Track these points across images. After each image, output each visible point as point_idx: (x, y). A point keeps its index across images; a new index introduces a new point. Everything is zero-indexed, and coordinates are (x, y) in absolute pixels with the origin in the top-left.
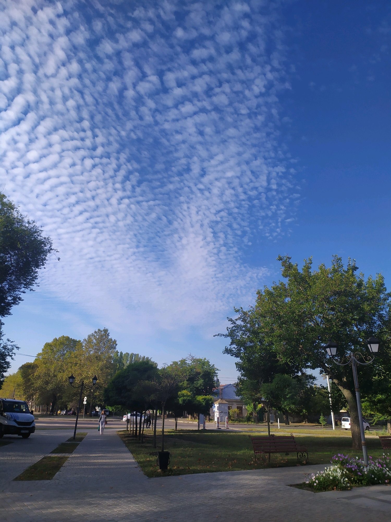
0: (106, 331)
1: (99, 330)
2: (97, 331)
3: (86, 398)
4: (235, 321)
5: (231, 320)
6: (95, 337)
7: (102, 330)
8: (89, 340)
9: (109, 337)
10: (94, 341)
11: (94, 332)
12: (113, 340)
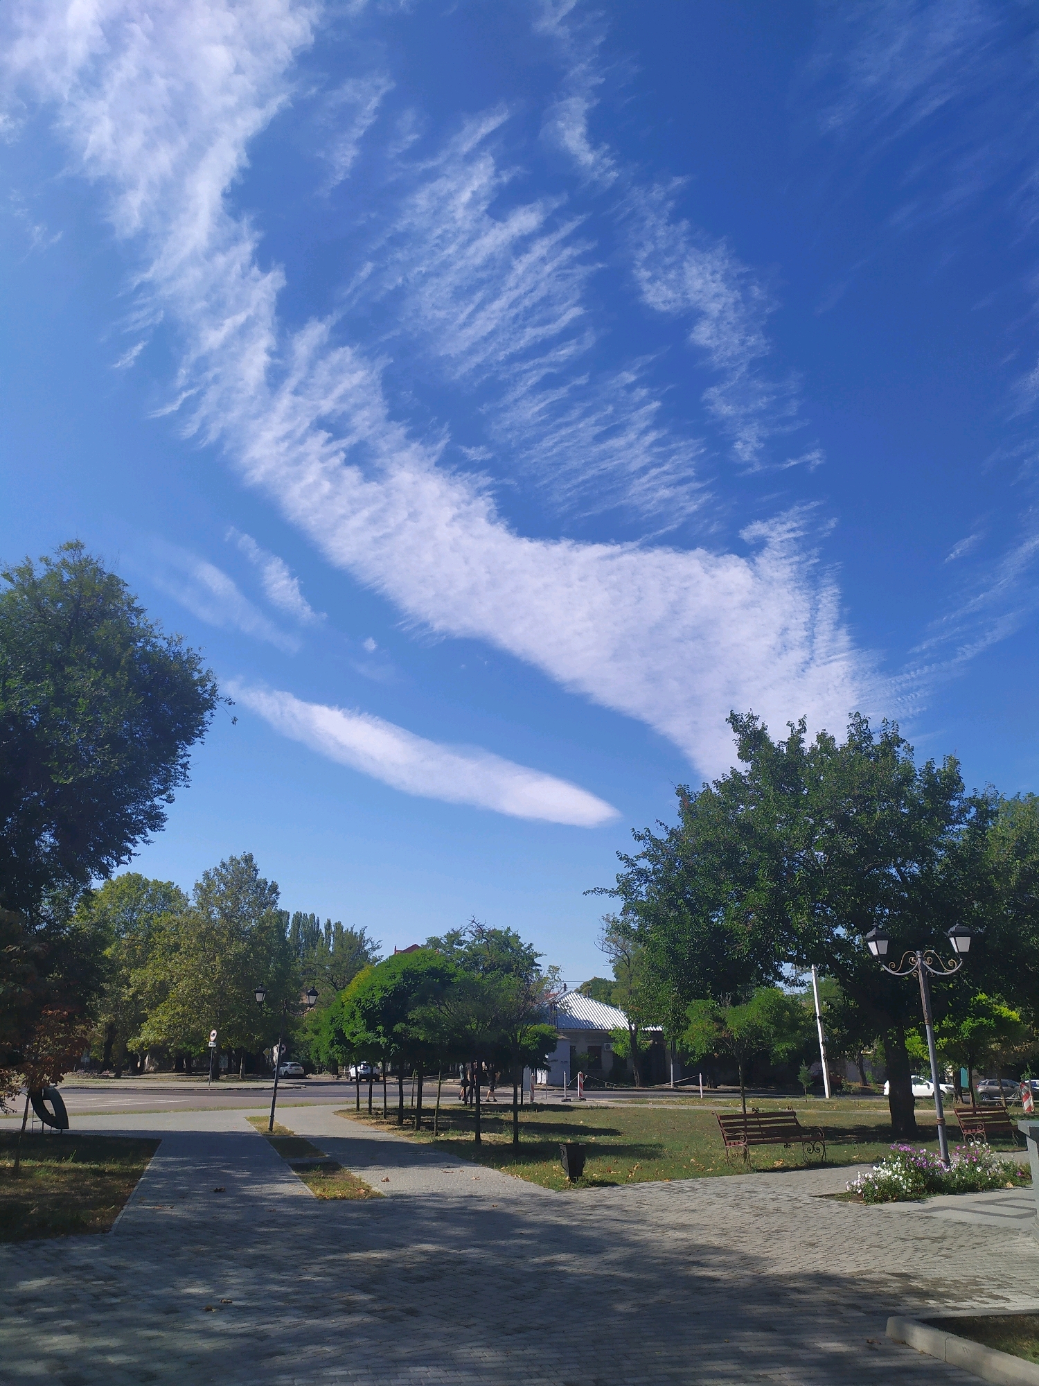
0: (248, 859)
1: (232, 860)
2: (227, 860)
3: (214, 1032)
4: (635, 859)
5: (625, 858)
6: (222, 877)
7: (238, 858)
8: (208, 886)
9: (258, 877)
10: (222, 887)
11: (220, 864)
12: (270, 883)
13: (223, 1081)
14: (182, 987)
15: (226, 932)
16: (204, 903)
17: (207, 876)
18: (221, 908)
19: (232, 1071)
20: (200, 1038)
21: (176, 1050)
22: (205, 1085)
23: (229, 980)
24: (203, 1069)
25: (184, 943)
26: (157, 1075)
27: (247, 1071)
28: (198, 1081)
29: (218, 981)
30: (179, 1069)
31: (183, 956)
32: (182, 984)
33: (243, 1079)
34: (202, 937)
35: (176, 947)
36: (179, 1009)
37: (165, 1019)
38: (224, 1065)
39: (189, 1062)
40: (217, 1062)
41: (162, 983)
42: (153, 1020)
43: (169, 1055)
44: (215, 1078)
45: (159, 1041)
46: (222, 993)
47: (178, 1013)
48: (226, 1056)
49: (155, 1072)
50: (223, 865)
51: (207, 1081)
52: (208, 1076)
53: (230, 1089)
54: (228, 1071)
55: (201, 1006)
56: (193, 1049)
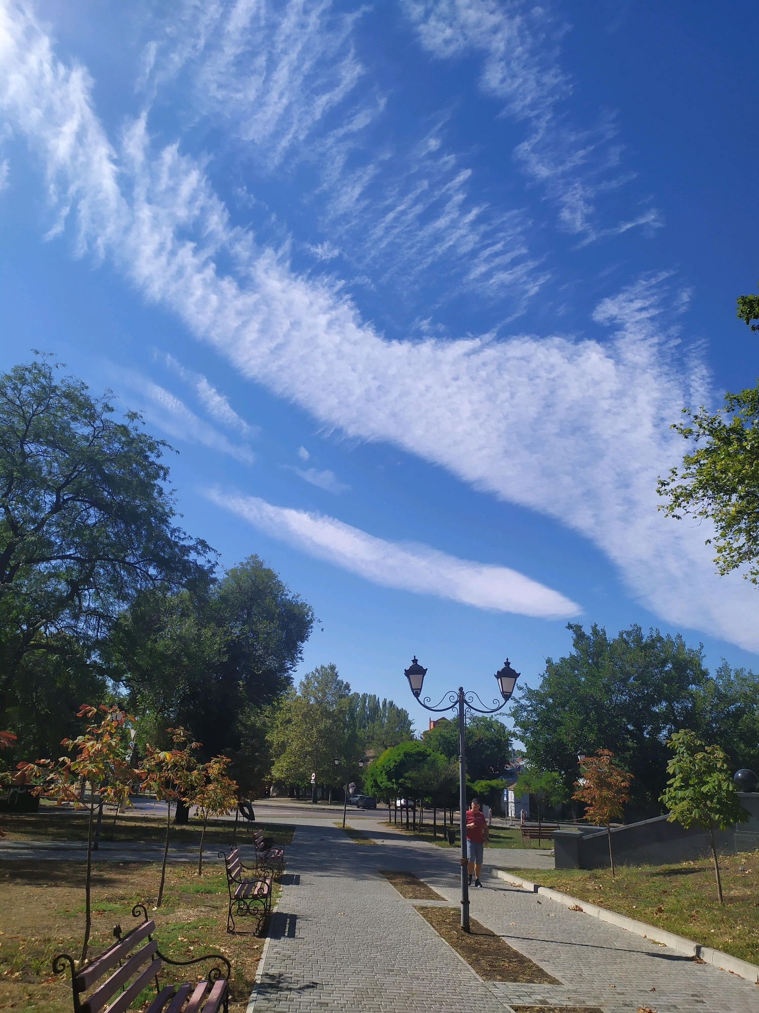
0: (333, 668)
1: (322, 667)
2: (319, 668)
3: (314, 774)
6: (316, 678)
7: (326, 666)
8: (308, 684)
9: (338, 679)
10: (316, 684)
11: (315, 669)
12: (345, 683)
13: (319, 804)
14: (295, 745)
15: (319, 712)
16: (306, 694)
17: (307, 677)
18: (315, 698)
19: (324, 798)
20: (305, 777)
21: (290, 783)
22: (310, 806)
23: (321, 742)
24: (306, 796)
25: (295, 720)
26: (279, 799)
27: (333, 799)
28: (305, 803)
29: (315, 742)
30: (291, 796)
31: (294, 727)
32: (295, 744)
33: (331, 804)
34: (305, 715)
35: (289, 721)
36: (293, 759)
37: (285, 764)
38: (319, 794)
39: (298, 793)
40: (315, 793)
41: (283, 742)
42: (277, 765)
43: (285, 786)
44: (315, 802)
45: (283, 778)
46: (317, 750)
47: (292, 761)
48: (321, 789)
49: (277, 796)
50: (317, 670)
51: (310, 803)
52: (311, 801)
53: (324, 809)
54: (322, 799)
55: (305, 757)
56: (300, 783)
